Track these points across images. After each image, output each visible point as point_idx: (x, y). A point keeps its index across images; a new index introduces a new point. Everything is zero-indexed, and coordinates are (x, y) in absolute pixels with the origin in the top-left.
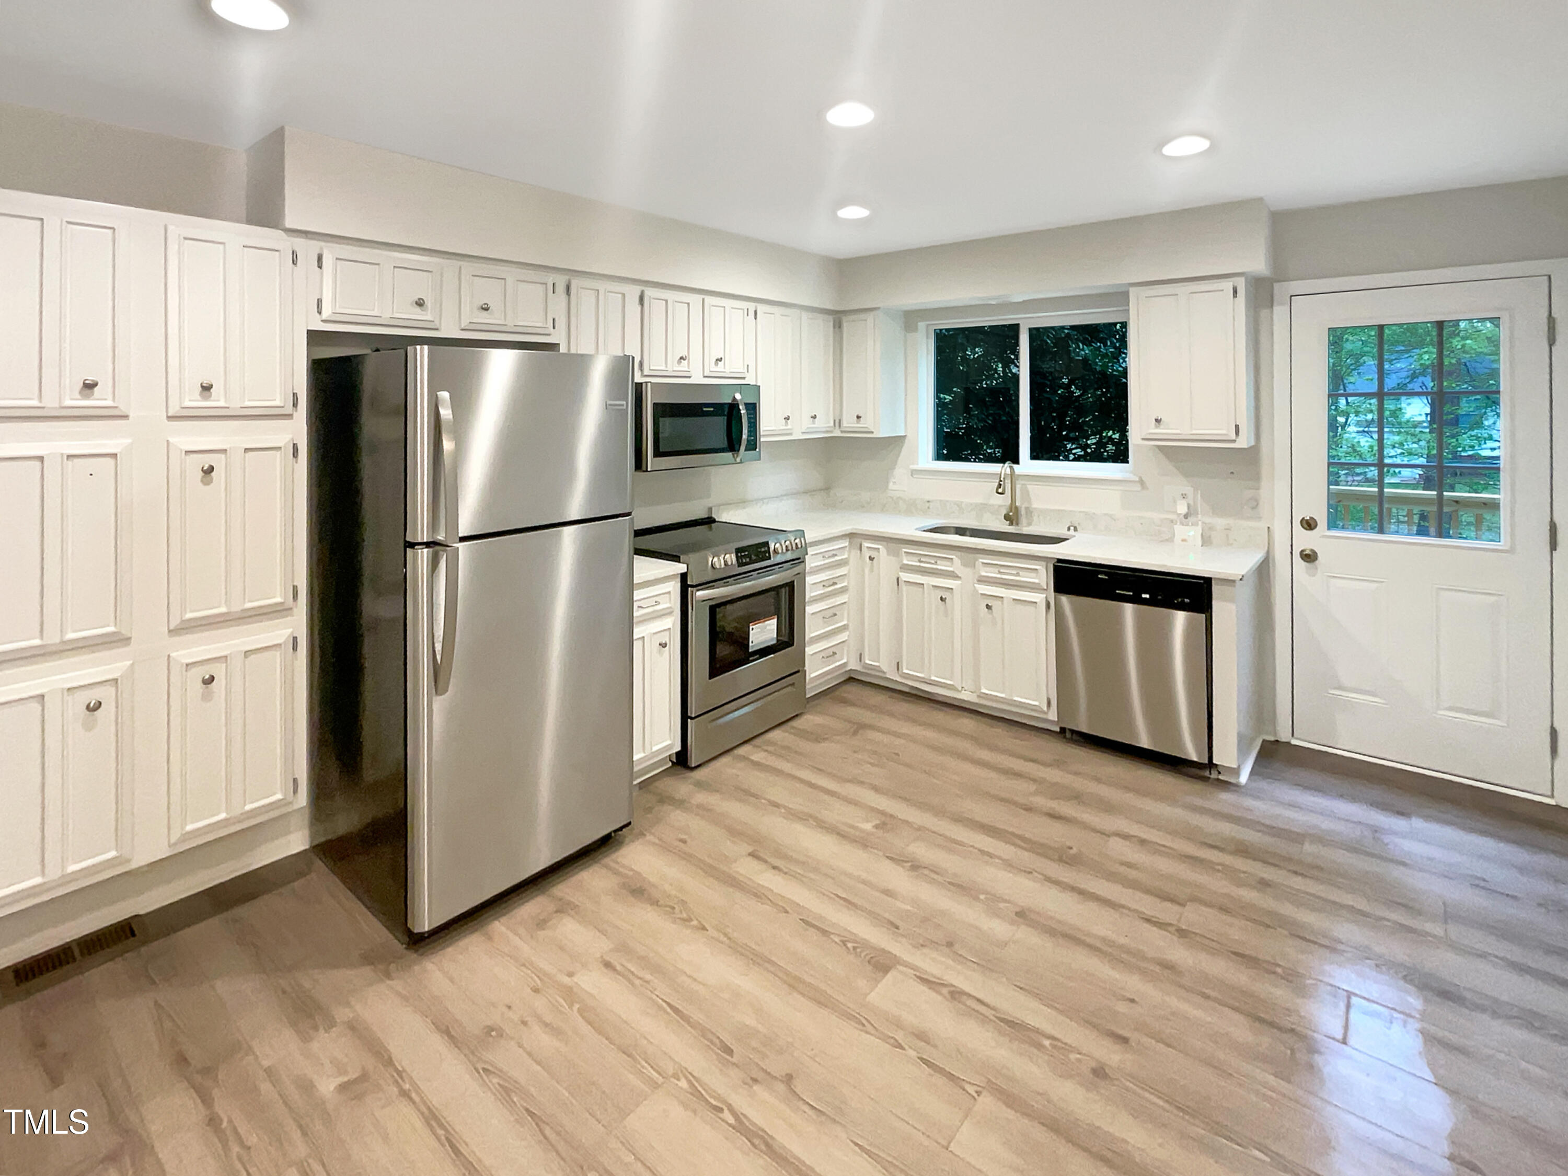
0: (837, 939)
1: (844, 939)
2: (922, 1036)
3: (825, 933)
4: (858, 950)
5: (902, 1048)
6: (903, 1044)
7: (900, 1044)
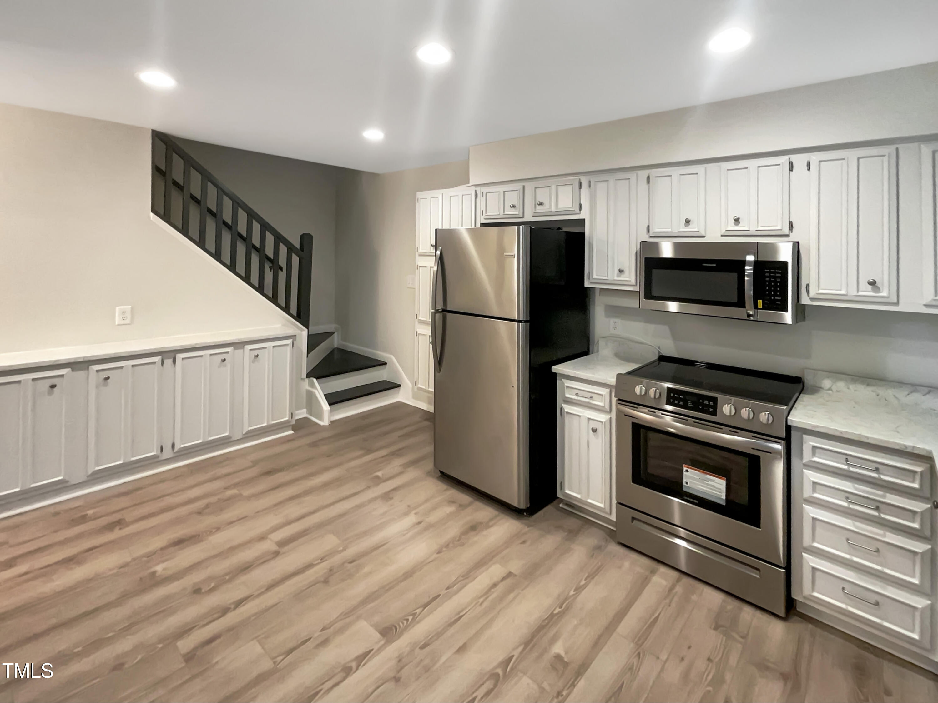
0: (418, 611)
1: (416, 616)
2: (325, 642)
3: (425, 606)
4: (405, 622)
5: (321, 631)
6: (323, 632)
7: (324, 630)
